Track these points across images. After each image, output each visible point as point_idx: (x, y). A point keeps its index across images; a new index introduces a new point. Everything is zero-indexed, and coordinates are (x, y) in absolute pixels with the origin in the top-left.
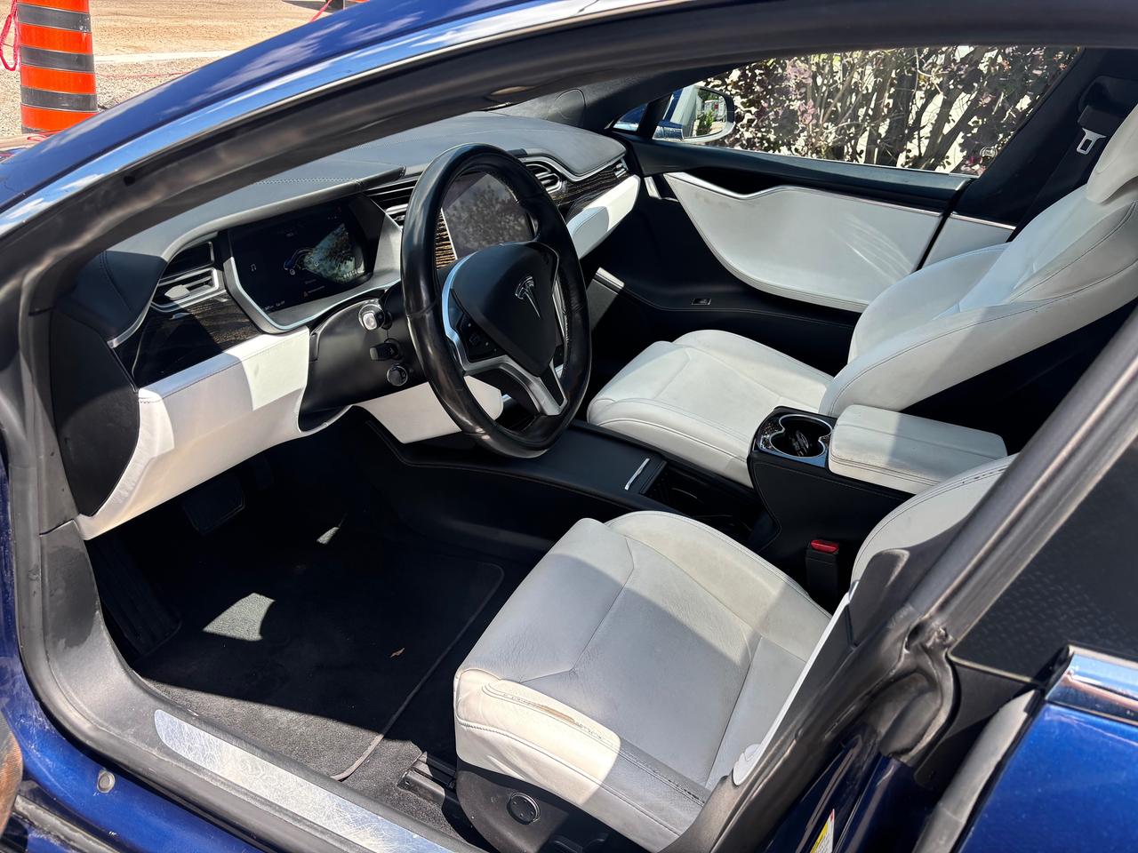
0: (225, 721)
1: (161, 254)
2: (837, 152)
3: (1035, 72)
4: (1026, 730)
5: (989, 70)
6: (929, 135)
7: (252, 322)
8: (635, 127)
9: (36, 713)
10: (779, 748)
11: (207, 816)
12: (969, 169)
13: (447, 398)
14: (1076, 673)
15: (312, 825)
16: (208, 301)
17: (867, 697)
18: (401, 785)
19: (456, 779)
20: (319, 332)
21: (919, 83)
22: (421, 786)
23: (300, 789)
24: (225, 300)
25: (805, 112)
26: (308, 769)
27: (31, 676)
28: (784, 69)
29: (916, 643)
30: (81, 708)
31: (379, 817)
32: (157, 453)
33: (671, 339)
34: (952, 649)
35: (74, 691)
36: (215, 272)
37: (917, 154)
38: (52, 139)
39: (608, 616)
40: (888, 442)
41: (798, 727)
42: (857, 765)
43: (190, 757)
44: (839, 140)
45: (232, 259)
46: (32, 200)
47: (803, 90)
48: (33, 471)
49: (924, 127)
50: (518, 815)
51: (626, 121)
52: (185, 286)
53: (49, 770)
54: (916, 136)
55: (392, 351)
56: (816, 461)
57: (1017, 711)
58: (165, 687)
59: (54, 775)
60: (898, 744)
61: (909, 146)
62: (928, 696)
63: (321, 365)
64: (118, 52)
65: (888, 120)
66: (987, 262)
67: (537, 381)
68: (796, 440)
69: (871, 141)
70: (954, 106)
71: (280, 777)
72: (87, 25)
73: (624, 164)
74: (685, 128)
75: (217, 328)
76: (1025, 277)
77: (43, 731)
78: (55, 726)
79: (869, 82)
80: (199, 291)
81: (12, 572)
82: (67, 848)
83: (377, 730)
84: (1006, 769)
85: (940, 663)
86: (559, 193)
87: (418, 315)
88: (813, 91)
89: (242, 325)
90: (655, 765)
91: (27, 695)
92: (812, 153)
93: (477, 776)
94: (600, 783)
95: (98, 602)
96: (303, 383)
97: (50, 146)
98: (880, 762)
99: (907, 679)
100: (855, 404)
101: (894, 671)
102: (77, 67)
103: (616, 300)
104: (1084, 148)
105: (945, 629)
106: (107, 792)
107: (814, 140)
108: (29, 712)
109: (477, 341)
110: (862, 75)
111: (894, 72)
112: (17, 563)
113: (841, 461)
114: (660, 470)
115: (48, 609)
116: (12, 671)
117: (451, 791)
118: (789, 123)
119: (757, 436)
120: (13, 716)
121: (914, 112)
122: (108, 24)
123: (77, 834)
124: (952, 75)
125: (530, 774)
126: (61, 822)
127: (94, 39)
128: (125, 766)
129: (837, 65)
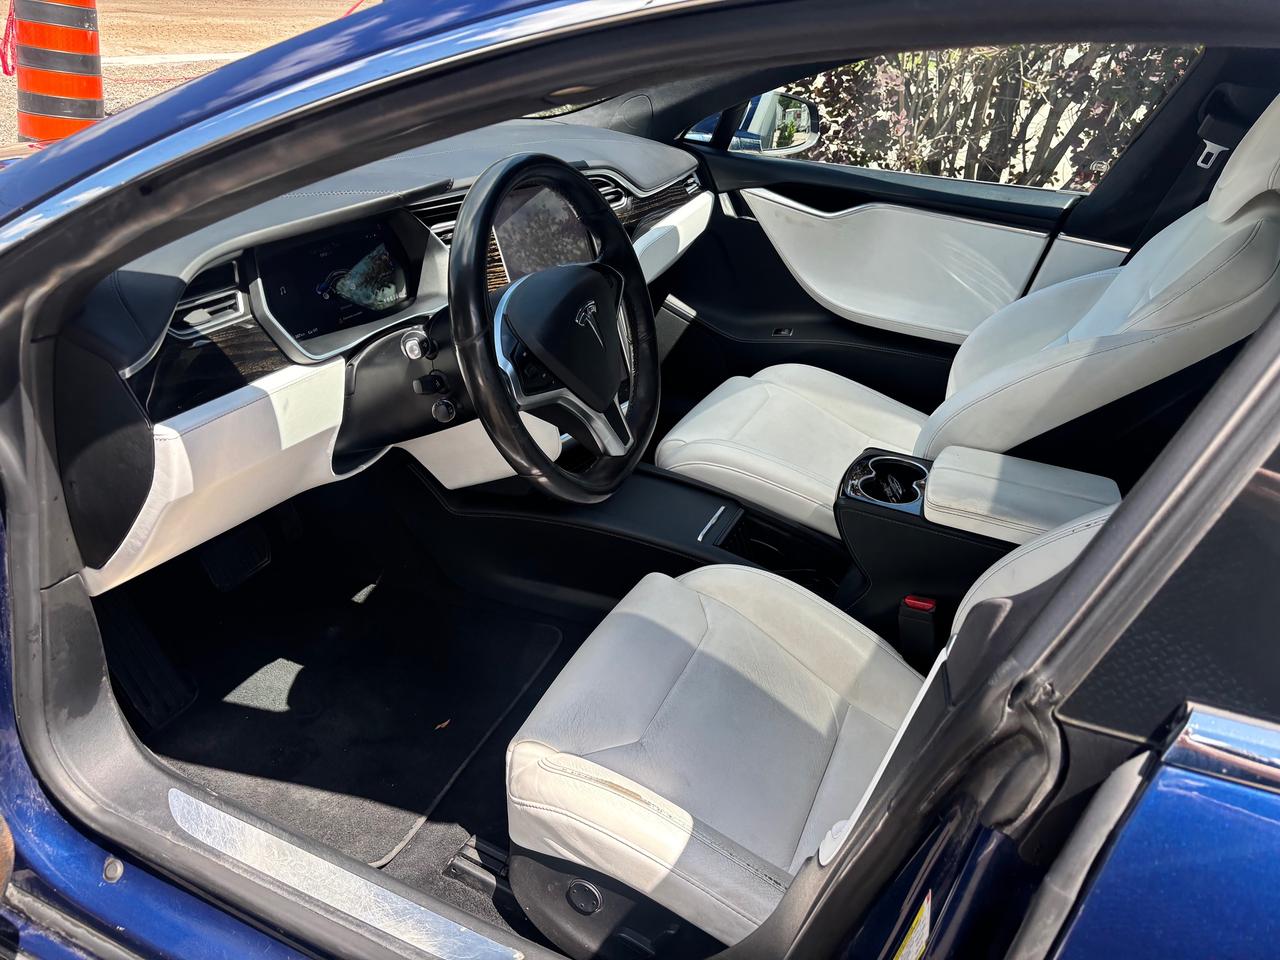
0: (248, 803)
1: (180, 273)
2: (932, 166)
3: (1151, 78)
4: (1141, 797)
5: (1101, 77)
6: (1035, 150)
7: (281, 351)
8: (708, 137)
9: (34, 792)
10: (871, 821)
11: (227, 908)
12: (1079, 187)
13: (499, 434)
14: (1196, 732)
15: (347, 917)
16: (232, 327)
17: (965, 763)
18: (447, 872)
19: (508, 866)
20: (356, 362)
21: (1023, 92)
22: (468, 873)
23: (333, 877)
24: (251, 326)
25: (896, 123)
26: (342, 855)
27: (30, 751)
28: (874, 74)
29: (1019, 701)
30: (85, 787)
31: (422, 908)
32: (174, 496)
33: (749, 374)
34: (1058, 707)
35: (77, 767)
36: (240, 295)
37: (1022, 170)
38: (51, 148)
39: (678, 682)
40: (990, 486)
41: (891, 797)
42: (955, 841)
43: (209, 841)
44: (935, 154)
45: (259, 280)
46: (29, 216)
47: (895, 99)
48: (33, 516)
49: (1030, 140)
50: (578, 905)
51: (698, 131)
52: (206, 310)
53: (48, 856)
54: (1021, 151)
55: (438, 383)
56: (909, 507)
57: (1131, 774)
58: (180, 764)
59: (54, 863)
60: (1001, 814)
61: (1013, 161)
62: (1034, 759)
63: (359, 399)
64: (126, 53)
65: (990, 133)
66: (1098, 289)
67: (600, 417)
68: (888, 484)
69: (971, 155)
70: (1063, 117)
71: (310, 864)
72: (93, 21)
73: (695, 178)
74: (763, 139)
75: (243, 359)
76: (1141, 303)
77: (41, 813)
78: (56, 808)
79: (968, 90)
80: (221, 316)
81: (9, 632)
82: (68, 946)
83: (420, 812)
84: (1118, 840)
85: (1047, 724)
86: (623, 210)
87: (468, 342)
88: (906, 99)
89: (270, 355)
90: (732, 847)
91: (24, 772)
92: (905, 169)
93: (532, 861)
94: (670, 867)
95: (105, 667)
96: (338, 420)
97: (51, 155)
98: (981, 834)
99: (1011, 741)
100: (954, 445)
101: (996, 732)
102: (83, 69)
103: (688, 329)
104: (1205, 161)
105: (1051, 685)
106: (115, 881)
107: (907, 154)
108: (26, 791)
109: (533, 372)
110: (960, 82)
111: (995, 79)
112: (15, 623)
113: (938, 507)
114: (738, 518)
115: (49, 675)
116: (8, 745)
117: (504, 879)
118: (879, 135)
119: (844, 481)
120: (8, 796)
121: (1018, 123)
122: (116, 21)
123: (80, 930)
124: (1061, 83)
125: (592, 858)
126: (63, 917)
127: (101, 38)
128: (135, 852)
129: (933, 72)
